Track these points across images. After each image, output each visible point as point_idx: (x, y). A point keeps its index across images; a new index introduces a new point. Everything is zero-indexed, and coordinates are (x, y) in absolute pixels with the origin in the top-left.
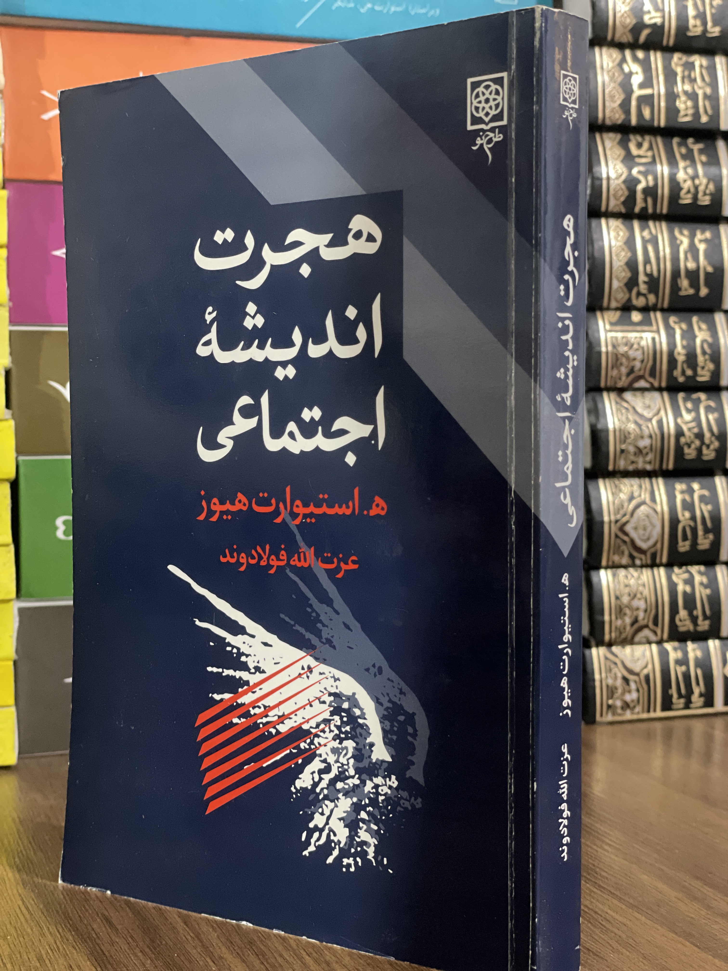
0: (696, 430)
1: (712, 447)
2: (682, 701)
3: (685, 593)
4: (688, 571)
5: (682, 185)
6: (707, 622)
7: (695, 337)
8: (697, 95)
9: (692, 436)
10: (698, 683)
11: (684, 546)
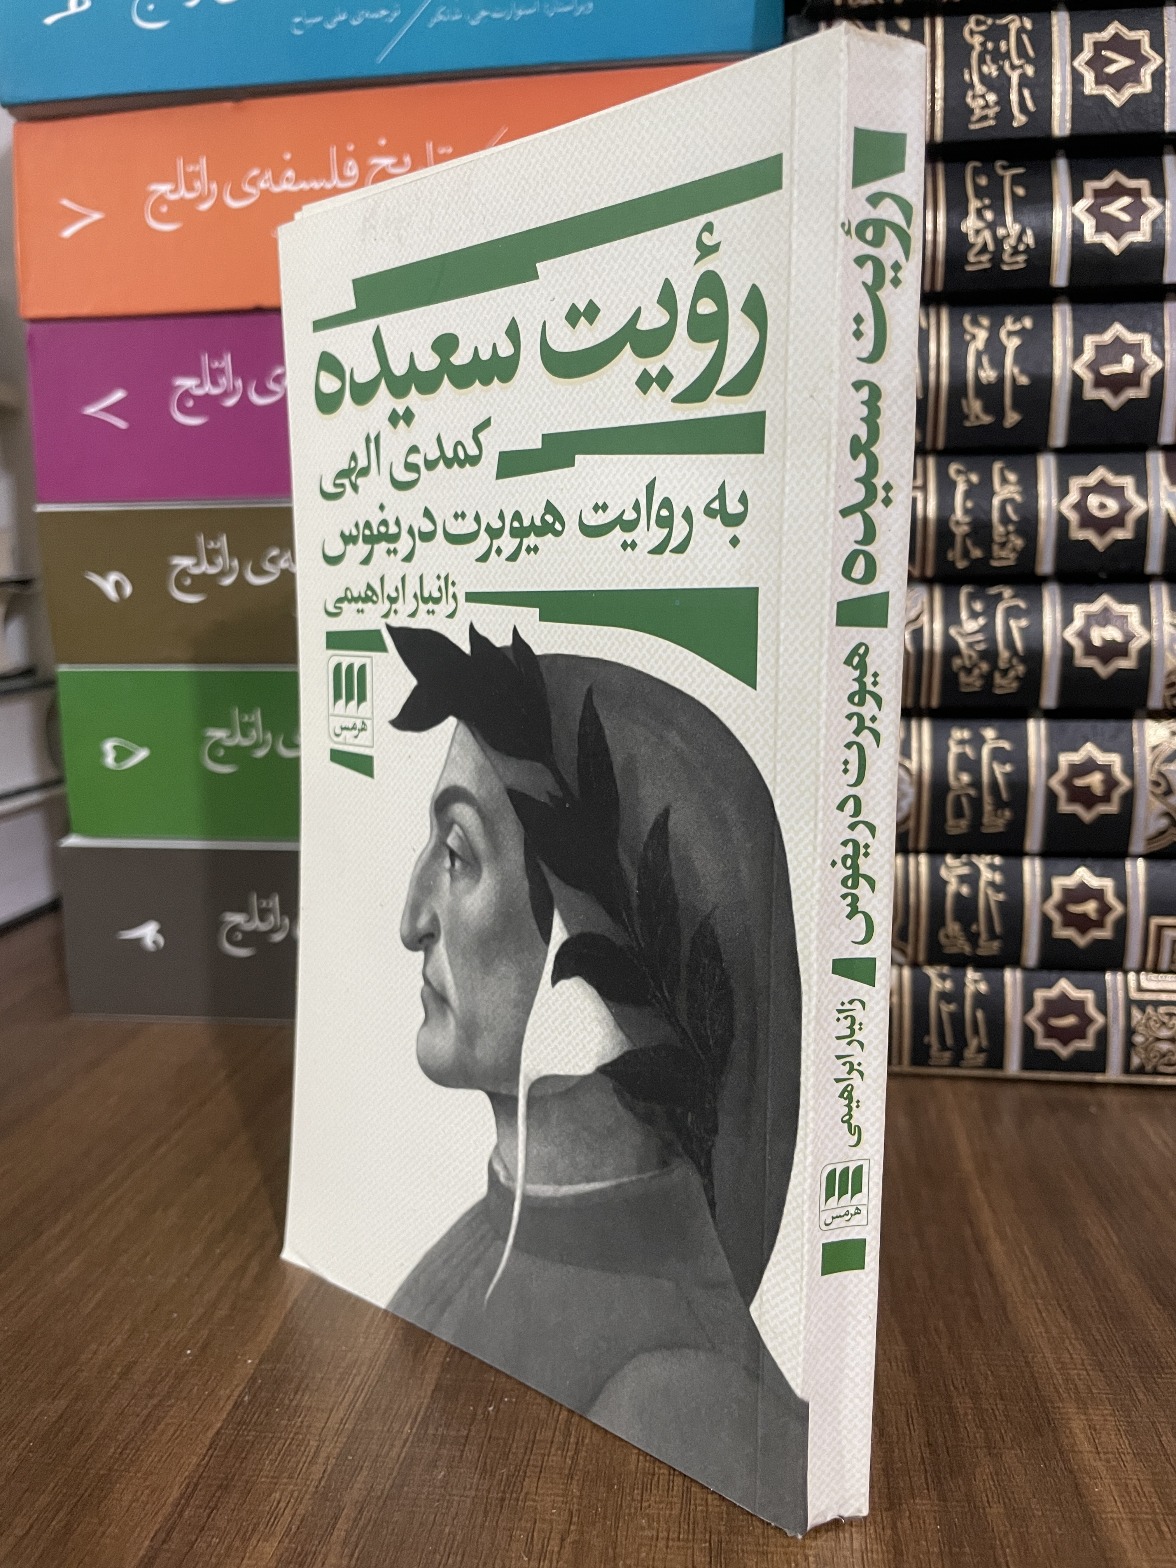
0: (982, 647)
1: (1012, 674)
2: (947, 1055)
3: (958, 896)
4: (970, 863)
5: (971, 239)
6: (996, 945)
7: (992, 493)
8: (1008, 80)
9: (976, 656)
10: (976, 1031)
11: (956, 827)
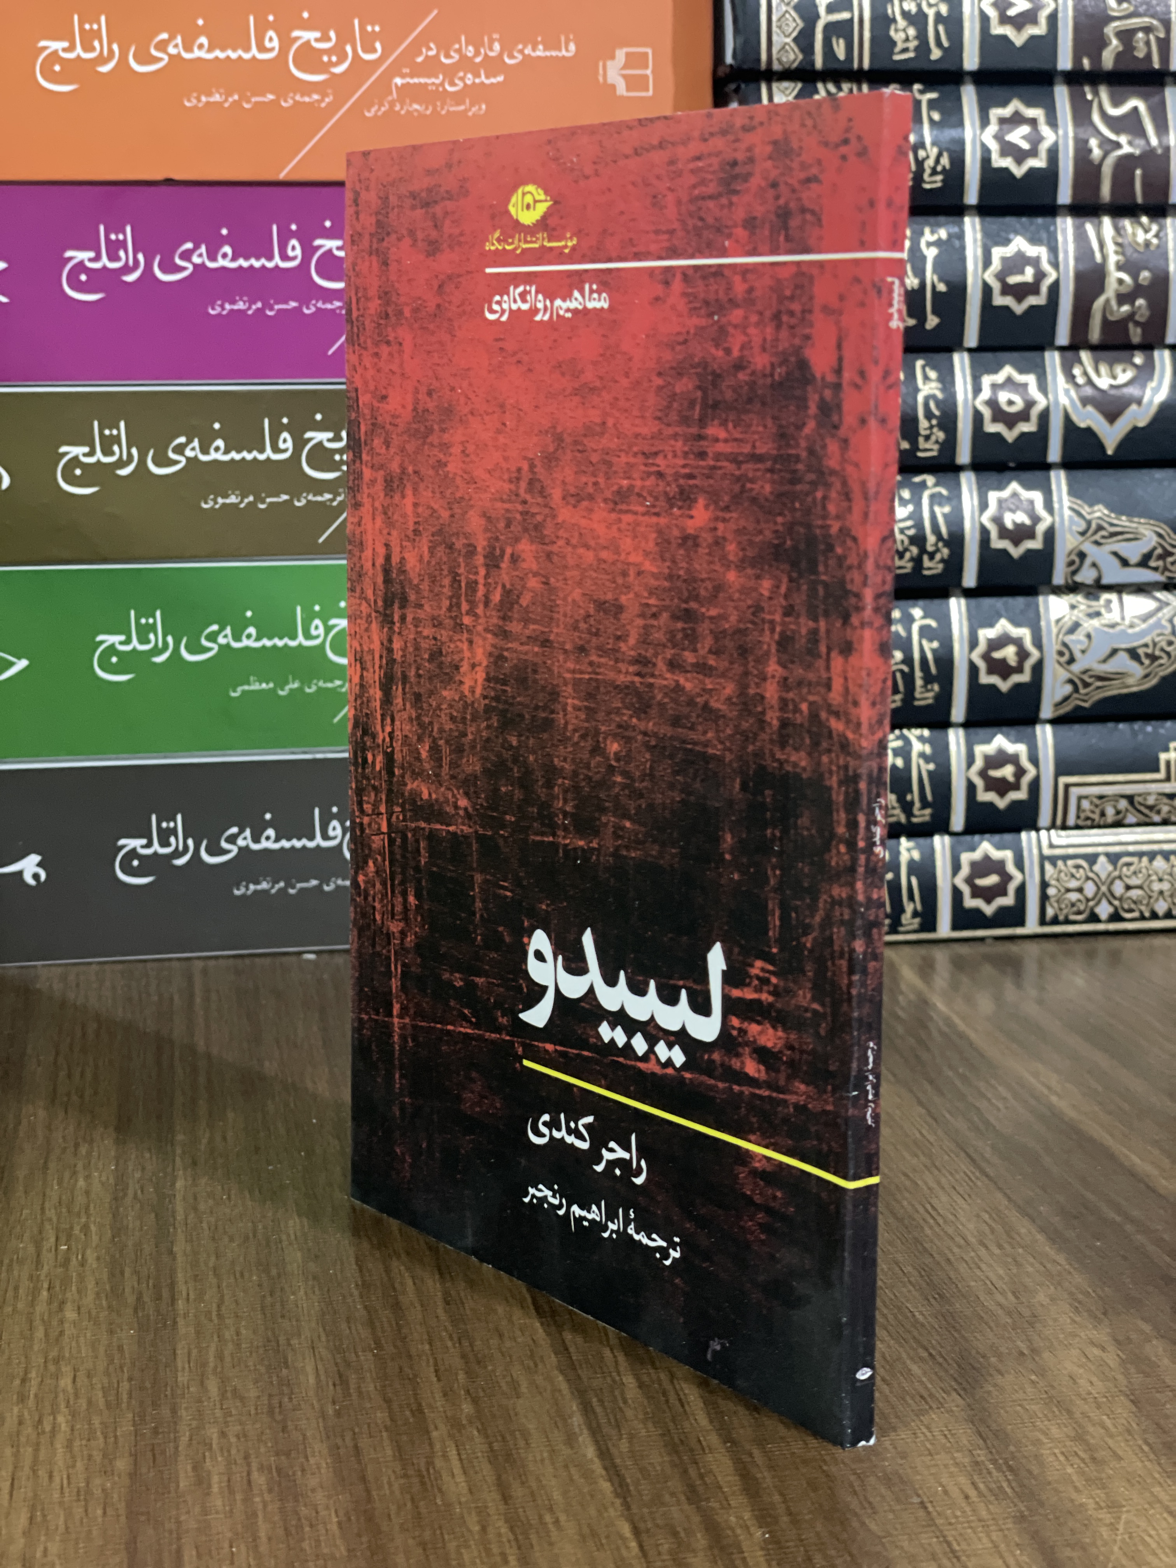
0: (911, 532)
1: (938, 557)
2: (887, 922)
3: (894, 769)
4: (903, 737)
6: (928, 811)
7: (917, 390)
8: (925, 16)
9: (906, 542)
10: (911, 898)
